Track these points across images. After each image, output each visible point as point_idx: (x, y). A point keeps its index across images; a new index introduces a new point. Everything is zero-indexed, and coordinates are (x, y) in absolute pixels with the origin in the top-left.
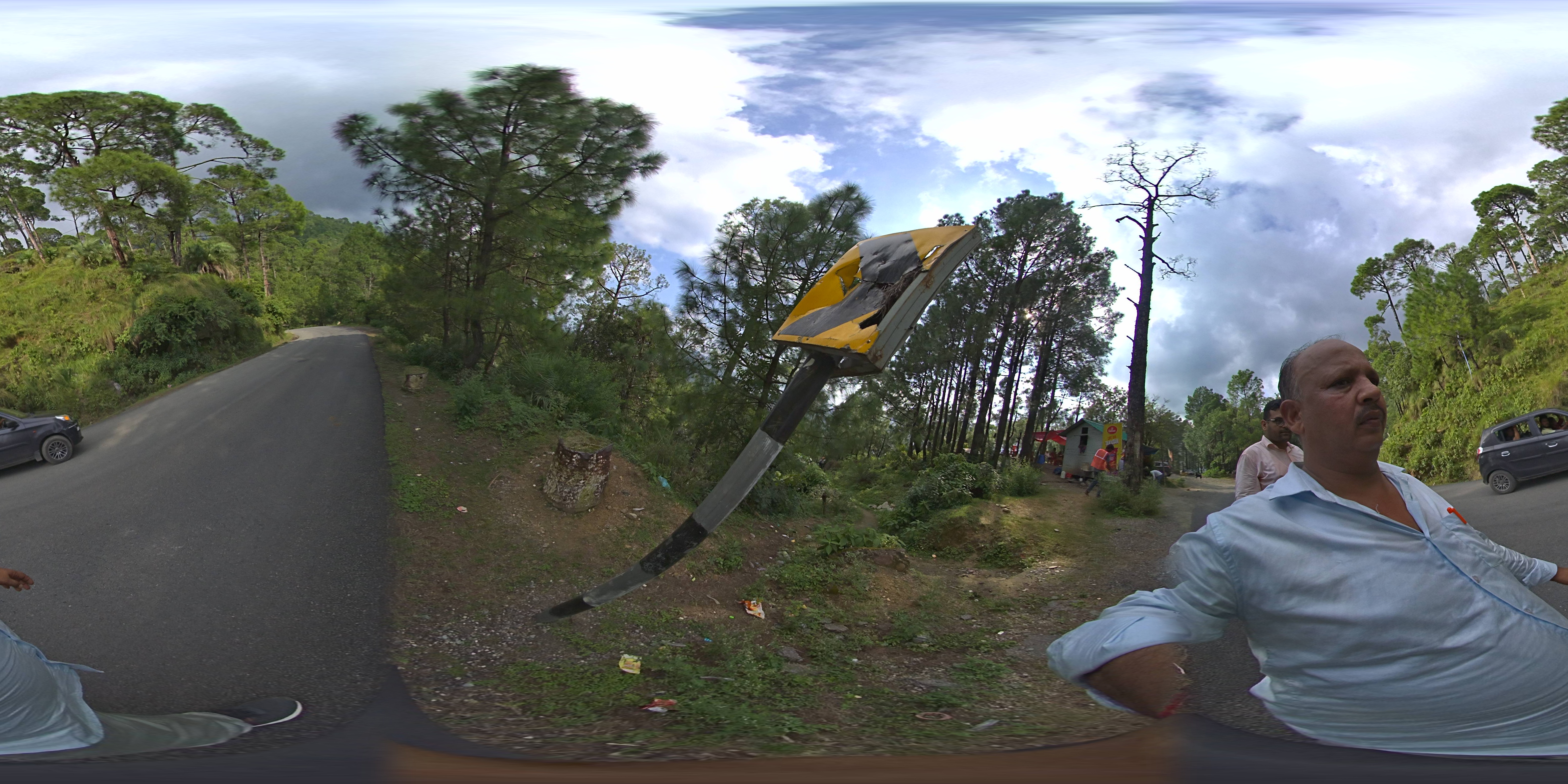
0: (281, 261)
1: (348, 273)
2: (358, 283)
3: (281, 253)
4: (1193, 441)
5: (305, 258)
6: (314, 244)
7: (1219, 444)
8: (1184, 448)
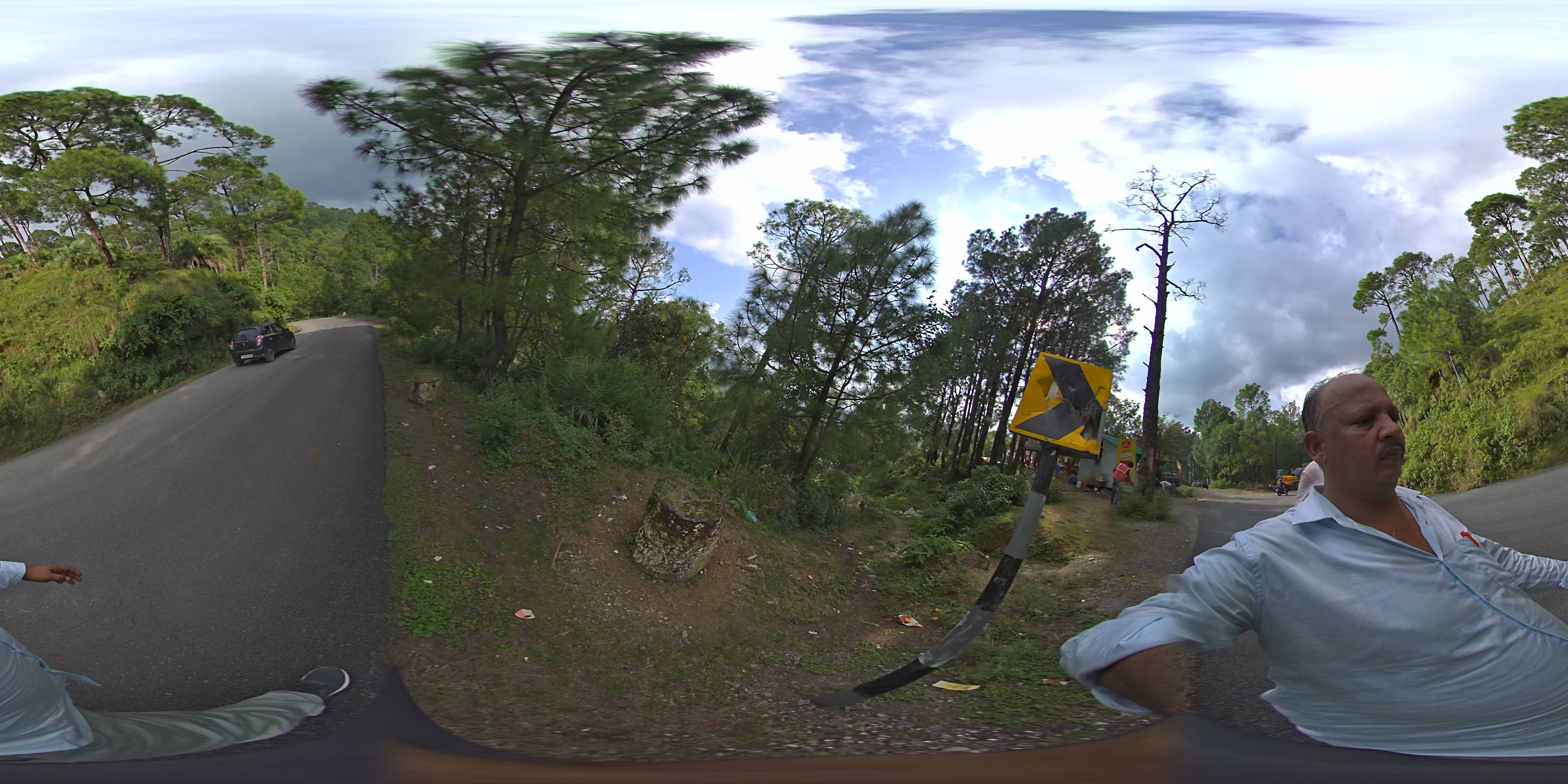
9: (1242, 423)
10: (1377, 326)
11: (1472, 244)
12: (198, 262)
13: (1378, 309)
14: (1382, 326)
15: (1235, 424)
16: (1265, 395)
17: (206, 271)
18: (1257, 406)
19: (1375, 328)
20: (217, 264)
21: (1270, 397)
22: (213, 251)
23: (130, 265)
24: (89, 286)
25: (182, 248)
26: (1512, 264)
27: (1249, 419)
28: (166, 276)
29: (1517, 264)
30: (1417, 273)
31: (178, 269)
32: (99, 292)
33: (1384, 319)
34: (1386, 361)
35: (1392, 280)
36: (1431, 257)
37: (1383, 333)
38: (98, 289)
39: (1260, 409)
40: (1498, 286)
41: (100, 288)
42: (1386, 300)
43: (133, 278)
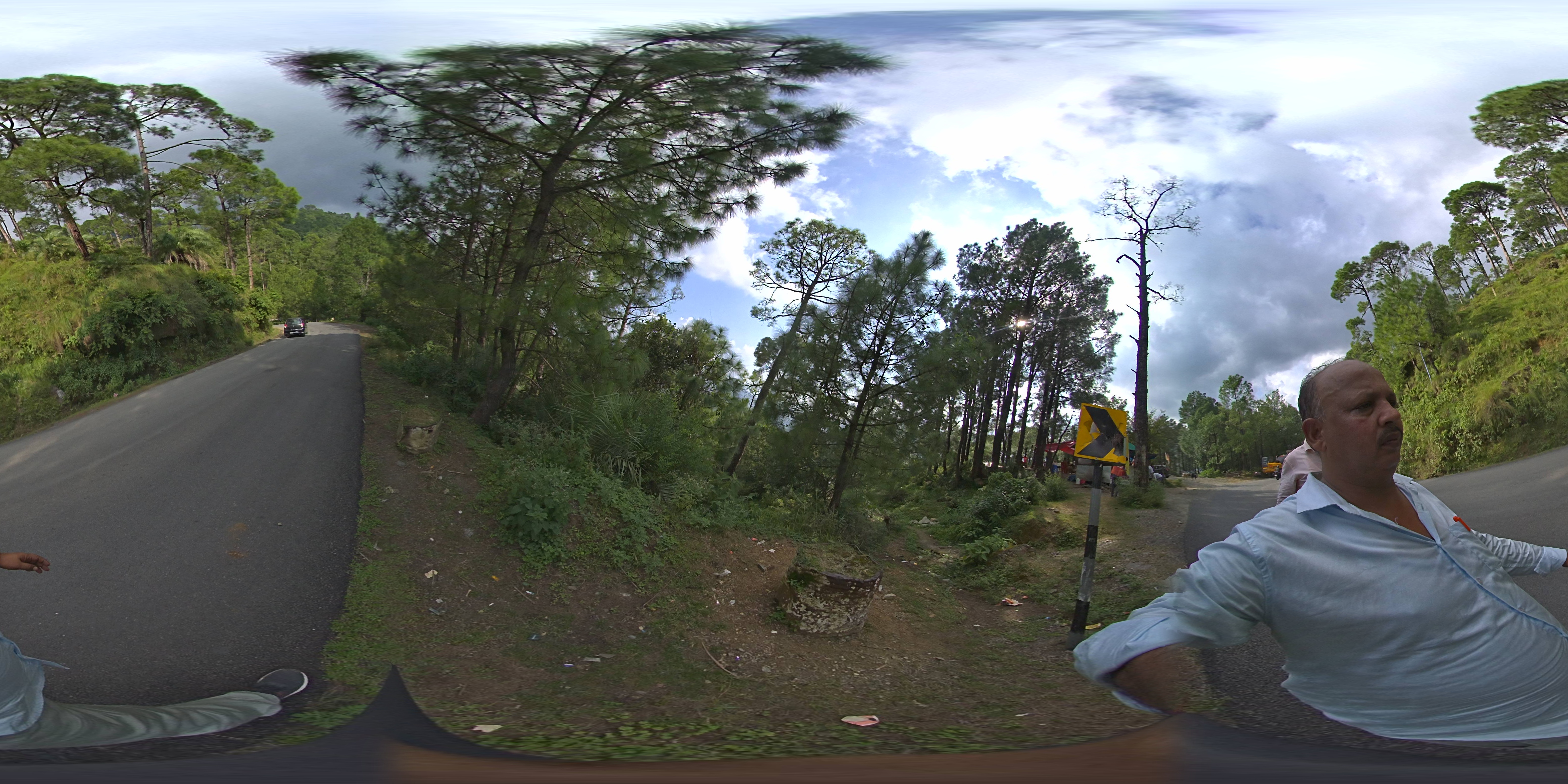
0: (277, 253)
1: (344, 266)
2: (355, 277)
3: (278, 245)
4: (1188, 443)
5: (302, 251)
6: (313, 238)
7: (1213, 446)
8: (1179, 450)
9: (1227, 414)
10: (1356, 314)
11: (1451, 232)
12: (176, 257)
13: (1355, 299)
14: (1360, 315)
15: (1220, 415)
16: (1248, 386)
17: (185, 267)
18: (1241, 396)
19: (1354, 317)
20: (197, 260)
21: (1253, 387)
22: (193, 246)
23: (105, 258)
24: (61, 279)
25: (161, 242)
26: (1494, 251)
27: (1233, 409)
28: (139, 271)
29: (1499, 251)
30: (1394, 262)
31: (155, 264)
32: (71, 286)
33: (1362, 308)
34: (1366, 349)
35: (1369, 270)
36: (1408, 245)
37: (1361, 322)
38: (70, 283)
39: (1244, 399)
40: (1479, 273)
41: (72, 281)
42: (1363, 289)
43: (107, 272)
